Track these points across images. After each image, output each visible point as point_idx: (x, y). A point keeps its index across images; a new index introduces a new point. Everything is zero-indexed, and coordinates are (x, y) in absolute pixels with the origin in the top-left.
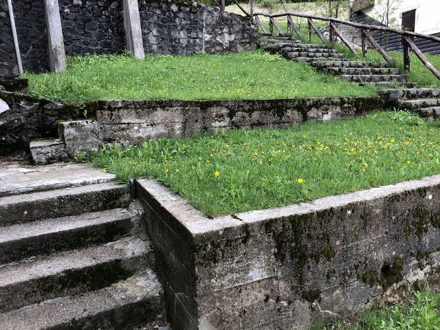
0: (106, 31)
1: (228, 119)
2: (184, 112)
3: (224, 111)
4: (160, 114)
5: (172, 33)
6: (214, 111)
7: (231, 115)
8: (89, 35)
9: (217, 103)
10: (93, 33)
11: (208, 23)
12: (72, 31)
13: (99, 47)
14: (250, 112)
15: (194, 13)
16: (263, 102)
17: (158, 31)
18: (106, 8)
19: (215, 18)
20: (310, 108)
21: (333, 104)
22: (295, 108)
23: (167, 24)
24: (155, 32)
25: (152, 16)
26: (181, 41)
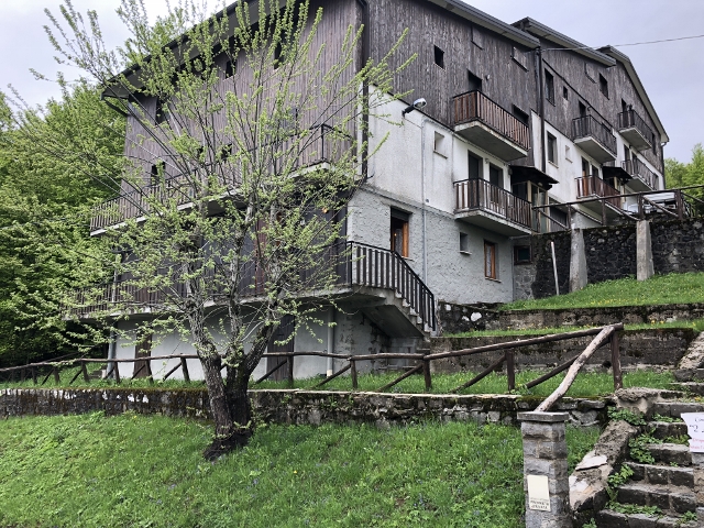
0: (625, 259)
1: (574, 321)
2: (544, 316)
3: (572, 315)
4: (530, 317)
5: (697, 250)
6: (564, 315)
7: (577, 317)
8: (610, 265)
9: (567, 310)
10: (613, 262)
12: (596, 264)
13: (618, 274)
14: (593, 315)
16: (604, 309)
17: (679, 251)
18: (624, 240)
20: (651, 312)
21: (679, 309)
22: (634, 313)
23: (690, 242)
24: (675, 252)
25: (671, 238)
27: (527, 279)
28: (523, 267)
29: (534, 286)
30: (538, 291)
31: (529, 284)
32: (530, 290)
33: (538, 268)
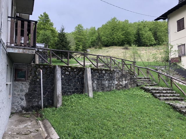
0: (77, 83)
5: (102, 82)
8: (70, 85)
10: (72, 84)
11: (117, 77)
12: (64, 85)
13: (73, 90)
15: (111, 73)
17: (97, 82)
18: (78, 74)
19: (120, 75)
23: (101, 78)
26: (106, 85)
27: (22, 91)
28: (20, 83)
29: (27, 95)
30: (29, 98)
31: (24, 93)
32: (24, 98)
33: (30, 84)
